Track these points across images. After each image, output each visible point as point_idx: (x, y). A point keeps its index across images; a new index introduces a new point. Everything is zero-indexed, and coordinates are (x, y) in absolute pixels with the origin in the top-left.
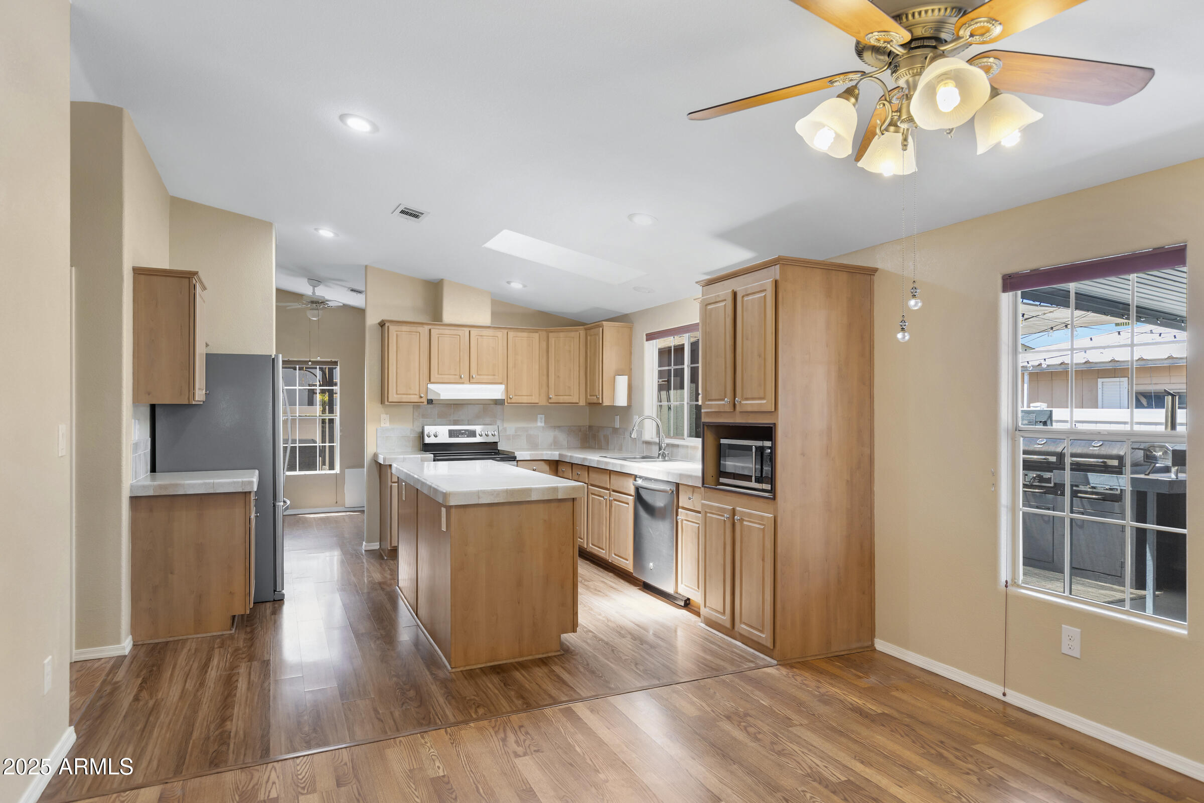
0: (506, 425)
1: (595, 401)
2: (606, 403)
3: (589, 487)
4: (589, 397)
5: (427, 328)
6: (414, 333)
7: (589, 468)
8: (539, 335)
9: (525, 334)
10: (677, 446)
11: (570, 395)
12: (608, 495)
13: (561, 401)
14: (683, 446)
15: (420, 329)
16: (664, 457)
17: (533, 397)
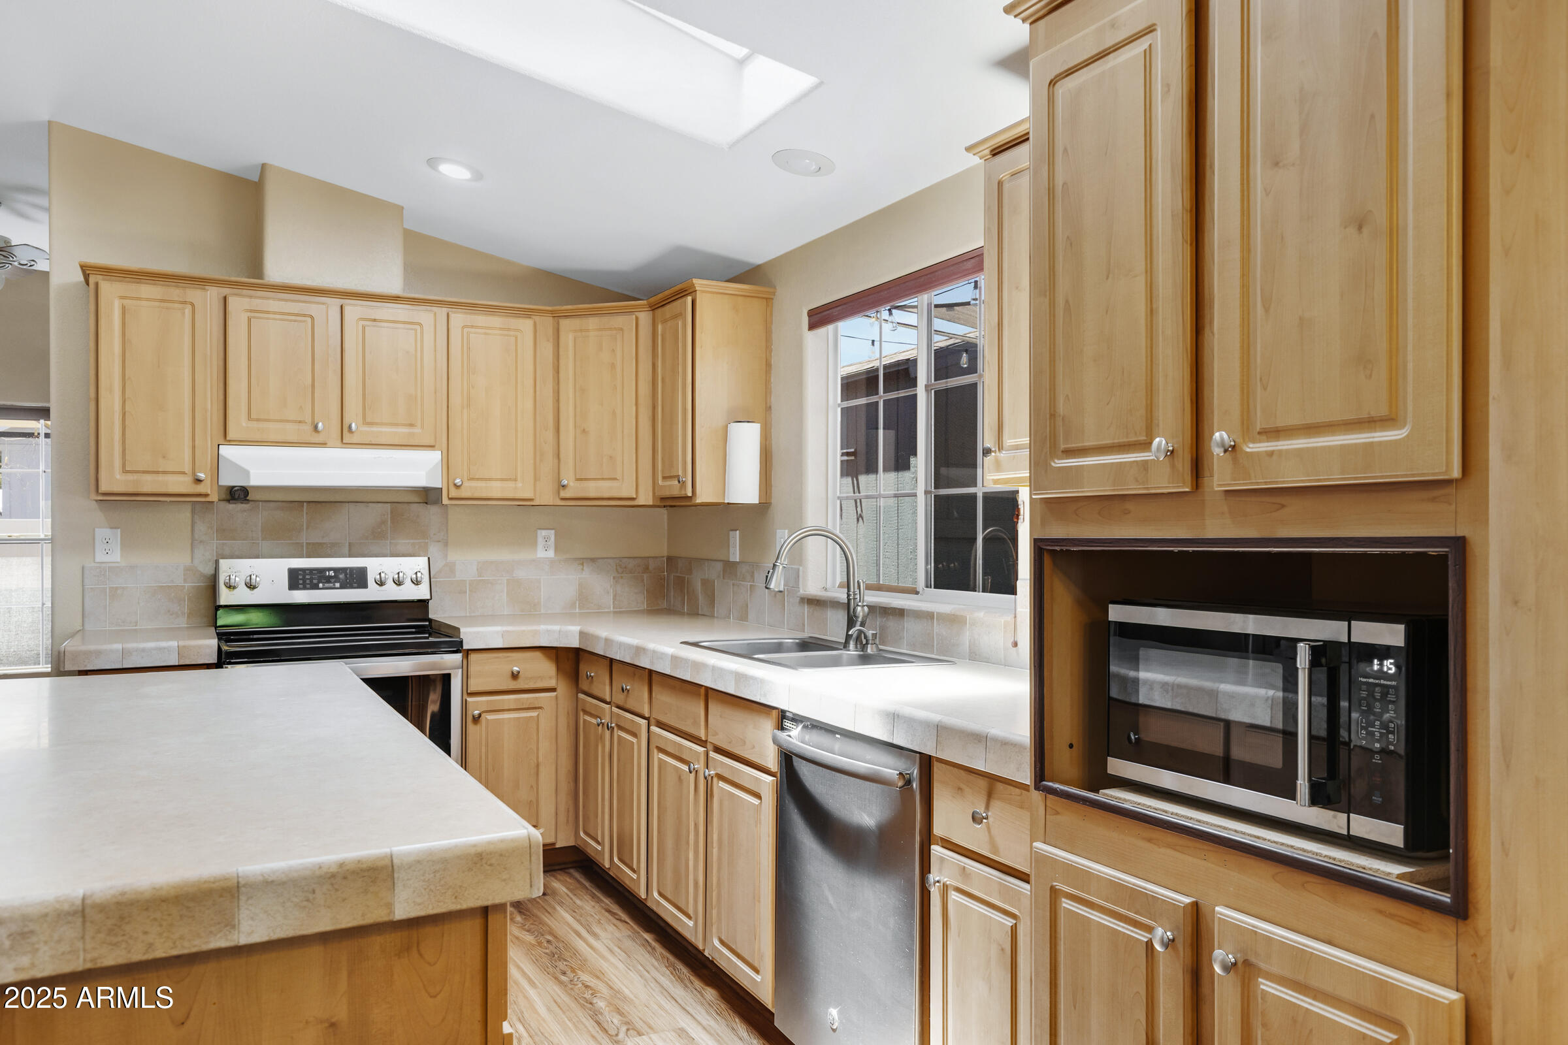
0: (455, 556)
1: (676, 492)
2: (705, 494)
3: (654, 729)
4: (660, 482)
5: (213, 294)
6: (176, 305)
7: (651, 677)
8: (535, 324)
9: (496, 321)
10: (900, 613)
11: (615, 479)
12: (702, 759)
13: (592, 495)
14: (919, 615)
15: (194, 294)
16: (864, 647)
17: (520, 485)
